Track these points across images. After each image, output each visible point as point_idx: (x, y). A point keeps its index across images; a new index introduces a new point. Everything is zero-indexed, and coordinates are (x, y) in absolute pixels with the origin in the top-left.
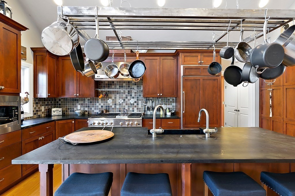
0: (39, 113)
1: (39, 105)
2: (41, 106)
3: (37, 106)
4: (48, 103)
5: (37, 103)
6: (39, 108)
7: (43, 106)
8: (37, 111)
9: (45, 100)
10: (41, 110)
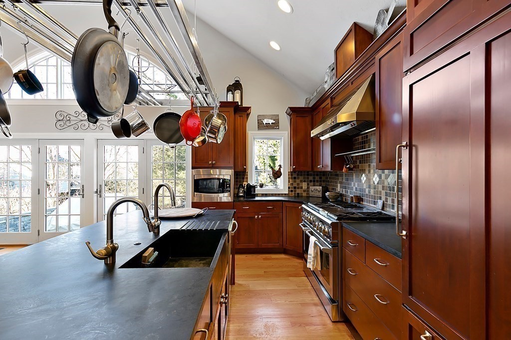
0: (298, 191)
1: (298, 181)
2: (301, 181)
3: (295, 182)
4: (314, 178)
5: (295, 178)
6: (298, 184)
7: (305, 181)
8: (295, 188)
9: (308, 175)
10: (302, 188)
